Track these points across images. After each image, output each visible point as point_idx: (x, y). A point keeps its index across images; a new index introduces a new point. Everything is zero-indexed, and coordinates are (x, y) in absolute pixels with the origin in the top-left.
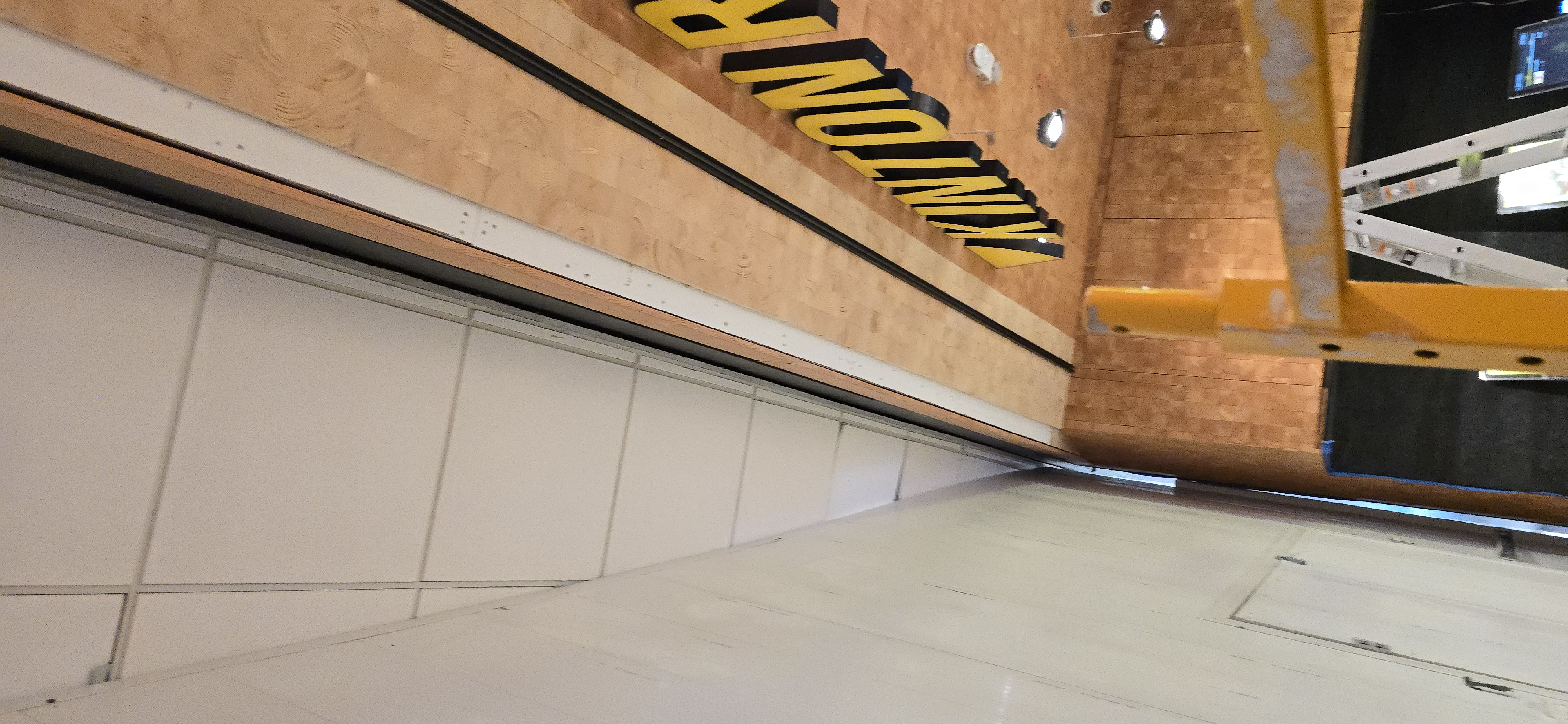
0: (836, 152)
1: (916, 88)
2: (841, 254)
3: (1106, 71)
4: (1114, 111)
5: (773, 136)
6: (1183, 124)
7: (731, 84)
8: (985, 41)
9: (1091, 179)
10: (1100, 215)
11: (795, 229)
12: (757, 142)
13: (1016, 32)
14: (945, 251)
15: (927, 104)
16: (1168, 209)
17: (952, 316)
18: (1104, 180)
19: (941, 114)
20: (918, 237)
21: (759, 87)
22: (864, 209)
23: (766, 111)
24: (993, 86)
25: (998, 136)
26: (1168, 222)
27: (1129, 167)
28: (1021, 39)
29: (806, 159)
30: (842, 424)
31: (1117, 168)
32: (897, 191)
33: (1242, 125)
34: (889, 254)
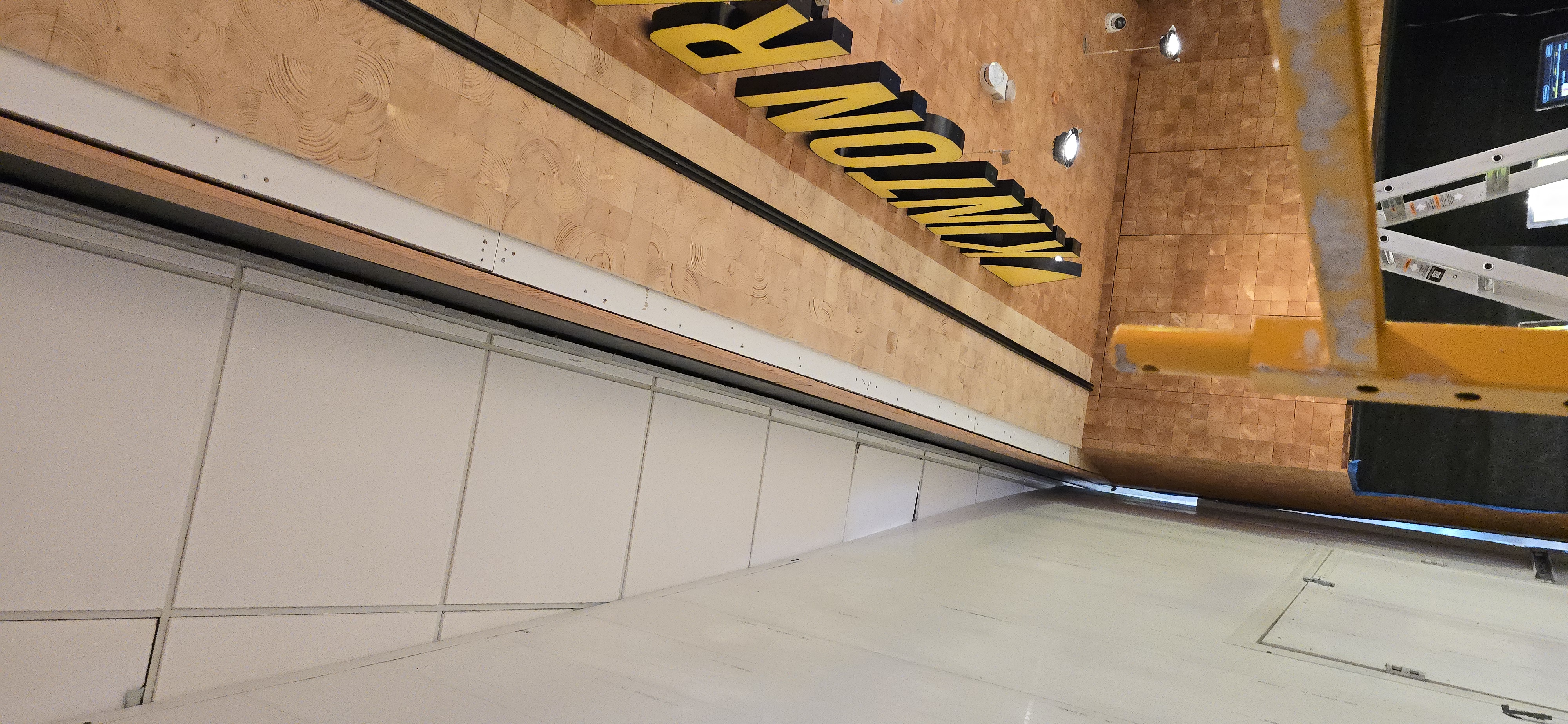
0: (850, 174)
1: (929, 110)
2: (856, 275)
3: (1122, 86)
4: (1130, 126)
5: (787, 159)
6: (1200, 139)
7: (746, 108)
8: (999, 60)
9: (1108, 196)
10: (1117, 232)
11: (810, 251)
12: (771, 164)
13: (1030, 50)
14: (961, 271)
15: (942, 126)
16: (1187, 225)
17: (969, 335)
18: (1120, 196)
19: (956, 135)
20: (932, 257)
21: (773, 111)
22: (879, 230)
23: (780, 134)
24: (1007, 104)
25: (1014, 156)
26: (1186, 239)
27: (1146, 183)
28: (1035, 58)
29: (821, 181)
30: (858, 444)
31: (1133, 184)
32: (911, 211)
33: (1261, 140)
34: (904, 275)
